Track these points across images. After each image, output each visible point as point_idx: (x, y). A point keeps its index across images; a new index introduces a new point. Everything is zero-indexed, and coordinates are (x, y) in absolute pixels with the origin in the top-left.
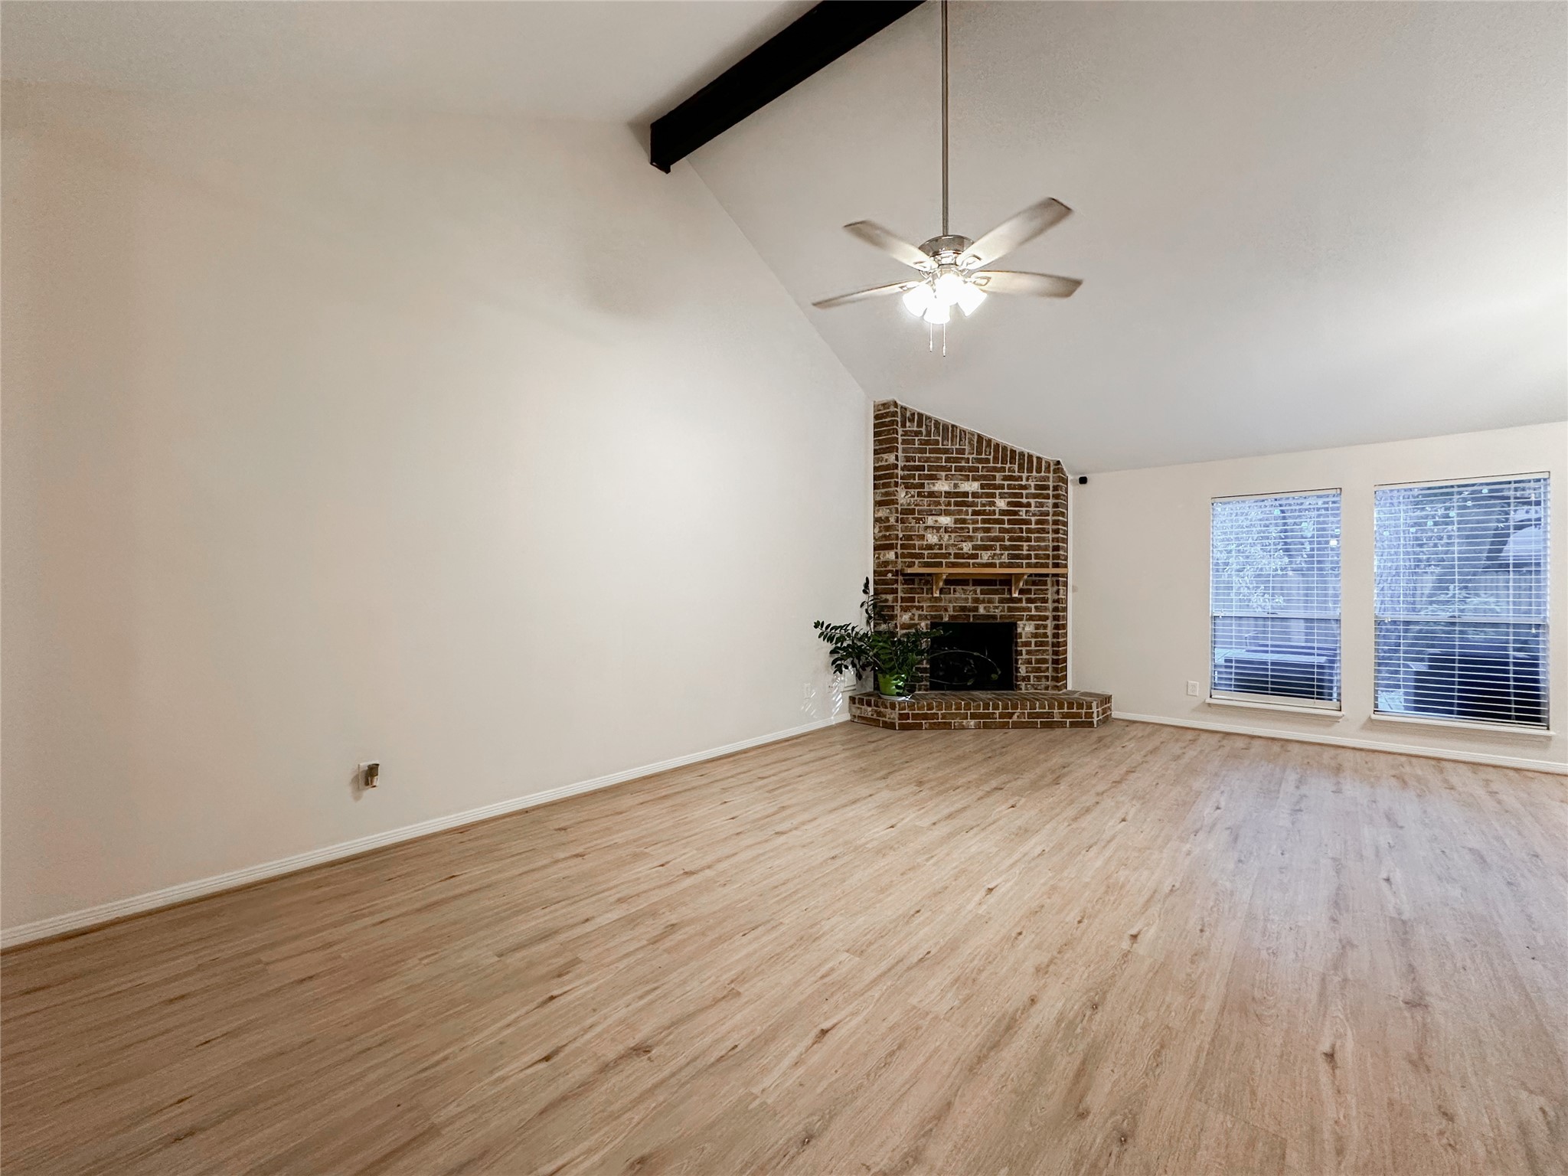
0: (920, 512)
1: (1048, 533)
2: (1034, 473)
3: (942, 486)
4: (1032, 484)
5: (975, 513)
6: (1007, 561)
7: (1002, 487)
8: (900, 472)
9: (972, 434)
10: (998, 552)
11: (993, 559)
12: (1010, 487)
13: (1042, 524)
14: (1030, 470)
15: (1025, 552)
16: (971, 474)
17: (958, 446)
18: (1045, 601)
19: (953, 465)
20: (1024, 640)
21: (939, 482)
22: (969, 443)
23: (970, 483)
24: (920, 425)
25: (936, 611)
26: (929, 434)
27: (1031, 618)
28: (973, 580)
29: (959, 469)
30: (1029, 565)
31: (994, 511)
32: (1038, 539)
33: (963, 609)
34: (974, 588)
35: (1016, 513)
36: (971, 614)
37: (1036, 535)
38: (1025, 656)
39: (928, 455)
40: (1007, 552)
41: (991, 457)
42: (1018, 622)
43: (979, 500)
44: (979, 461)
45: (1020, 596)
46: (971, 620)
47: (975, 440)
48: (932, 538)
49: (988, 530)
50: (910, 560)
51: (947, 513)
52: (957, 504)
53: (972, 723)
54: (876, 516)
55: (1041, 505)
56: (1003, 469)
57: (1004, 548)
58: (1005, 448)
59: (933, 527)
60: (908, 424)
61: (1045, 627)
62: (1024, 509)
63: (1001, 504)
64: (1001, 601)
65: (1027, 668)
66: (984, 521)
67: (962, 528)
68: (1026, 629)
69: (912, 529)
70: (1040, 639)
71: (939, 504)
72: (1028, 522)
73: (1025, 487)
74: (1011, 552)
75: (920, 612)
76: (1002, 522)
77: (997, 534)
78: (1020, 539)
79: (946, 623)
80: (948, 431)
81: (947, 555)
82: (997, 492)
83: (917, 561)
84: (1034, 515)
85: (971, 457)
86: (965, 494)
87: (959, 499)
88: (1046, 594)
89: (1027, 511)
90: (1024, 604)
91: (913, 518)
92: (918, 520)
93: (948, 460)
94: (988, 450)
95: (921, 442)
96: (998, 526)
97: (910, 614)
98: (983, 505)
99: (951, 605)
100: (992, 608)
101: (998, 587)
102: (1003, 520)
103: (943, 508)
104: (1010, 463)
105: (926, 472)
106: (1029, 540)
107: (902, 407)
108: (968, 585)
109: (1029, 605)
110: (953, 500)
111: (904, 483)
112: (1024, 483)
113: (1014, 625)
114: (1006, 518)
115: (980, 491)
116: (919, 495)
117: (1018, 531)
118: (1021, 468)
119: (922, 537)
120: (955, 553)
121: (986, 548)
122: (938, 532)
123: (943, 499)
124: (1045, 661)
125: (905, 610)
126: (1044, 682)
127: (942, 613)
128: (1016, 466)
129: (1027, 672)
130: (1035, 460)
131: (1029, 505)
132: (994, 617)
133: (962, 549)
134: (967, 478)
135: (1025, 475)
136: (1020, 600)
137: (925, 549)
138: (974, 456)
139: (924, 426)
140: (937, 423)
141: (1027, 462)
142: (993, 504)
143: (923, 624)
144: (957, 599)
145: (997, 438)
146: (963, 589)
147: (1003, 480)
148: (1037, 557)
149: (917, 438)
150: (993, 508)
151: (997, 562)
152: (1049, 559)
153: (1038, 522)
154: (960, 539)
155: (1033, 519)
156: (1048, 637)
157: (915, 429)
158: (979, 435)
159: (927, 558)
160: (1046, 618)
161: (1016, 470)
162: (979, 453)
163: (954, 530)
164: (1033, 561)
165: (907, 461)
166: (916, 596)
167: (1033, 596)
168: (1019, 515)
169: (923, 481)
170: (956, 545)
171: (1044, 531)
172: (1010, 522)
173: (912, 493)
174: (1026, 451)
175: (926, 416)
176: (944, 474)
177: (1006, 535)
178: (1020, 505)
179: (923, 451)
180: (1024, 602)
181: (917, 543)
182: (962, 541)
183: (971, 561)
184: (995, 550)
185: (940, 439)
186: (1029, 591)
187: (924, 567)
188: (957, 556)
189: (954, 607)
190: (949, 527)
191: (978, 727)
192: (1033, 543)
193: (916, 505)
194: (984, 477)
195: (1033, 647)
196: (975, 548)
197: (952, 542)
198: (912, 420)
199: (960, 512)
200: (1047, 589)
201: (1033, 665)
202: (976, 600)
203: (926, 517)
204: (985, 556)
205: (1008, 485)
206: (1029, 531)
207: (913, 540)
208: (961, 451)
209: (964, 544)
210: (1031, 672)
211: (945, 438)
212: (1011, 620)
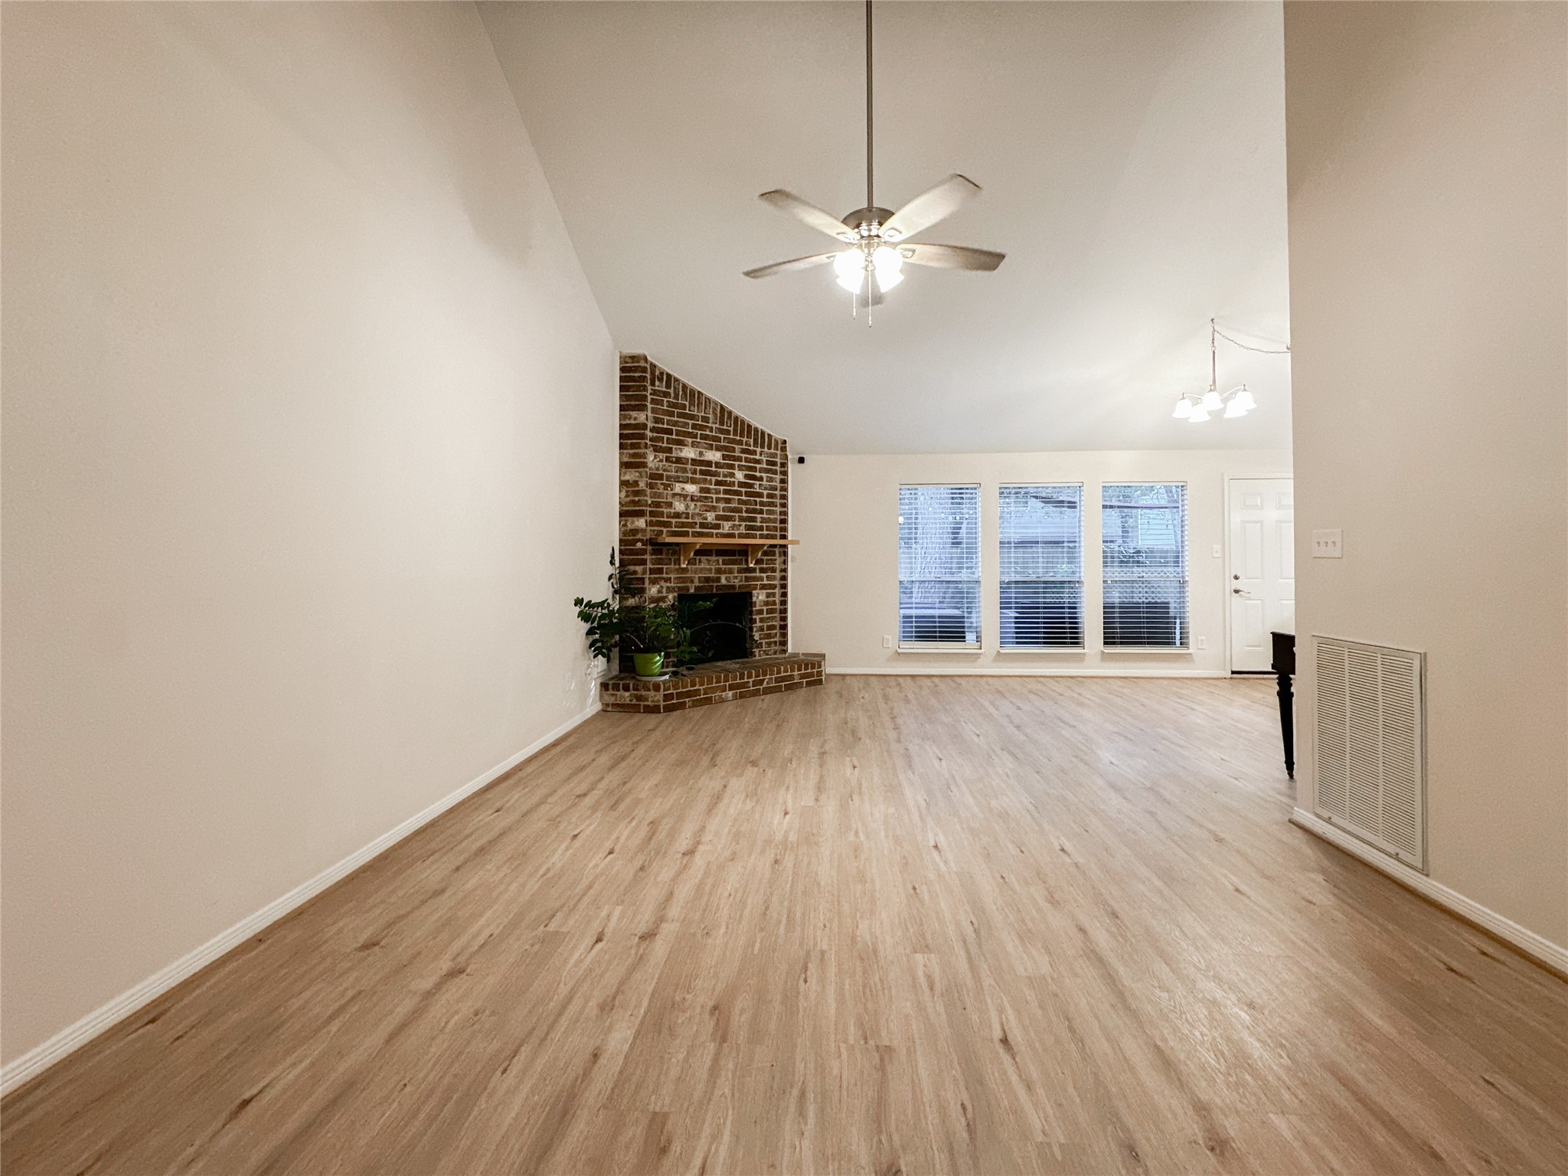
0: (669, 478)
1: (776, 506)
2: (766, 449)
3: (689, 453)
4: (765, 459)
5: (718, 483)
6: (744, 532)
8: (649, 434)
9: (716, 404)
10: (737, 523)
11: (733, 530)
12: (746, 460)
13: (771, 498)
14: (762, 447)
15: (759, 524)
16: (714, 443)
17: (703, 414)
18: (773, 570)
19: (699, 432)
20: (758, 608)
21: (686, 448)
22: (713, 412)
23: (714, 452)
24: (668, 386)
25: (683, 582)
26: (676, 397)
27: (763, 587)
28: (716, 550)
29: (704, 437)
30: (762, 537)
31: (734, 482)
32: (769, 512)
33: (707, 580)
34: (717, 558)
35: (751, 486)
36: (715, 584)
37: (767, 508)
38: (758, 624)
39: (676, 419)
40: (744, 524)
41: (731, 429)
42: (753, 592)
43: (721, 470)
44: (722, 431)
45: (755, 566)
46: (715, 590)
47: (719, 411)
48: (679, 506)
49: (728, 501)
50: (659, 528)
51: (693, 481)
52: (702, 472)
53: (730, 694)
54: (622, 478)
55: (771, 480)
56: (740, 443)
57: (742, 519)
58: (743, 422)
59: (680, 495)
60: (657, 383)
61: (774, 595)
62: (758, 483)
63: (740, 476)
64: (740, 571)
65: (760, 635)
66: (726, 492)
67: (706, 498)
68: (759, 597)
69: (660, 495)
70: (770, 607)
71: (685, 470)
72: (760, 495)
73: (758, 462)
74: (748, 523)
75: (669, 585)
76: (740, 494)
77: (736, 505)
78: (754, 511)
79: (692, 594)
80: (695, 396)
81: (693, 525)
82: (737, 463)
83: (665, 530)
84: (765, 489)
85: (714, 426)
86: (709, 463)
87: (703, 468)
88: (775, 564)
89: (760, 485)
90: (758, 574)
91: (662, 484)
92: (666, 487)
93: (694, 426)
94: (729, 421)
95: (670, 404)
96: (737, 497)
97: (658, 586)
98: (725, 476)
99: (697, 576)
100: (729, 579)
101: (737, 557)
102: (741, 492)
103: (690, 475)
104: (747, 438)
105: (674, 437)
106: (761, 512)
107: (651, 364)
108: (711, 555)
109: (762, 575)
110: (698, 468)
111: (652, 445)
112: (757, 457)
113: (750, 595)
114: (743, 490)
115: (722, 461)
116: (668, 459)
117: (753, 503)
118: (756, 444)
119: (670, 505)
120: (700, 523)
121: (727, 519)
122: (685, 500)
123: (690, 466)
124: (773, 628)
125: (653, 582)
126: (773, 648)
127: (689, 585)
128: (752, 440)
129: (760, 639)
130: (766, 436)
131: (761, 479)
132: (733, 587)
133: (706, 519)
134: (711, 447)
135: (759, 450)
136: (754, 570)
137: (673, 518)
138: (717, 426)
139: (672, 388)
140: (685, 386)
141: (761, 438)
142: (732, 475)
143: (671, 596)
144: (702, 569)
145: (736, 412)
146: (707, 559)
147: (741, 452)
148: (768, 528)
149: (665, 399)
150: (732, 480)
151: (737, 532)
152: (777, 531)
153: (769, 496)
154: (705, 508)
155: (765, 492)
156: (775, 605)
157: (664, 389)
158: (722, 406)
159: (675, 527)
160: (774, 587)
161: (752, 444)
162: (722, 423)
163: (700, 499)
164: (765, 532)
165: (656, 423)
166: (665, 567)
167: (764, 566)
168: (754, 488)
169: (671, 446)
170: (701, 515)
171: (773, 504)
172: (747, 494)
173: (661, 457)
174: (760, 427)
175: (675, 378)
176: (690, 440)
177: (743, 507)
178: (755, 478)
179: (671, 414)
180: (758, 571)
181: (665, 511)
182: (706, 511)
183: (715, 531)
184: (735, 521)
185: (687, 403)
186: (762, 561)
187: (672, 536)
188: (702, 525)
189: (699, 577)
190: (694, 496)
191: (735, 697)
192: (765, 516)
193: (664, 471)
194: (725, 448)
195: (765, 615)
196: (718, 518)
197: (697, 511)
198: (661, 380)
199: (704, 481)
201: (765, 632)
202: (719, 571)
203: (674, 483)
205: (745, 458)
206: (762, 504)
207: (662, 508)
208: (706, 419)
209: (709, 514)
210: (763, 639)
211: (692, 404)
212: (747, 590)
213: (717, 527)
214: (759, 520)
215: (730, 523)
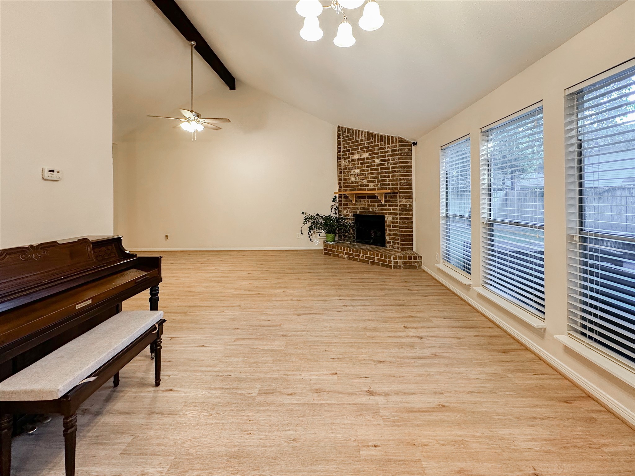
0: (349, 168)
1: (397, 172)
2: (391, 145)
3: (356, 157)
4: (390, 150)
5: (368, 166)
6: (380, 187)
7: (378, 153)
8: (342, 153)
9: (365, 132)
10: (376, 183)
11: (375, 186)
13: (394, 169)
14: (388, 144)
15: (387, 183)
16: (366, 150)
17: (361, 139)
18: (396, 206)
19: (359, 147)
20: (388, 224)
21: (355, 155)
22: (365, 136)
23: (366, 153)
25: (355, 209)
26: (351, 136)
27: (390, 214)
28: (367, 196)
29: (362, 148)
30: (389, 189)
31: (375, 164)
32: (393, 176)
33: (364, 209)
34: (367, 200)
35: (383, 165)
36: (367, 211)
37: (392, 174)
38: (388, 232)
39: (351, 145)
40: (380, 183)
41: (373, 141)
42: (386, 216)
43: (369, 160)
44: (368, 143)
45: (386, 203)
46: (367, 214)
47: (367, 134)
48: (353, 179)
49: (372, 174)
50: (346, 188)
51: (358, 168)
52: (361, 164)
53: (346, 256)
55: (394, 159)
56: (378, 145)
57: (379, 181)
58: (378, 135)
59: (353, 174)
61: (397, 218)
62: (387, 162)
63: (377, 161)
64: (378, 206)
65: (389, 237)
66: (371, 170)
67: (363, 174)
68: (389, 219)
69: (346, 176)
70: (394, 224)
71: (355, 164)
72: (388, 168)
73: (387, 152)
75: (349, 210)
76: (377, 169)
77: (376, 175)
78: (385, 177)
79: (358, 215)
80: (357, 133)
81: (357, 186)
82: (376, 156)
83: (348, 189)
84: (391, 164)
85: (365, 142)
86: (364, 159)
87: (362, 161)
88: (397, 202)
89: (388, 163)
90: (387, 207)
92: (348, 172)
93: (358, 145)
94: (371, 138)
96: (376, 171)
97: (347, 211)
98: (371, 163)
99: (360, 207)
100: (375, 209)
102: (378, 168)
103: (356, 166)
104: (381, 142)
105: (350, 152)
106: (389, 176)
107: (342, 127)
108: (366, 198)
109: (390, 207)
110: (360, 162)
111: (343, 157)
112: (386, 150)
113: (383, 217)
115: (369, 156)
116: (349, 161)
117: (384, 173)
118: (385, 144)
119: (350, 179)
121: (372, 182)
122: (355, 176)
123: (356, 162)
124: (397, 235)
125: (345, 208)
126: (397, 245)
127: (357, 210)
128: (383, 143)
129: (389, 239)
130: (390, 138)
131: (389, 160)
132: (375, 213)
133: (363, 183)
134: (364, 152)
135: (386, 146)
136: (385, 205)
137: (350, 184)
138: (367, 141)
139: (349, 133)
140: (353, 130)
141: (387, 140)
142: (374, 161)
143: (351, 214)
144: (361, 204)
145: (375, 132)
146: (364, 200)
147: (378, 150)
148: (393, 184)
149: (346, 138)
150: (374, 163)
151: (376, 187)
153: (393, 168)
154: (362, 178)
155: (391, 166)
156: (398, 223)
157: (347, 135)
158: (368, 132)
159: (352, 187)
160: (397, 214)
161: (383, 144)
163: (360, 175)
164: (391, 187)
165: (344, 148)
166: (348, 203)
167: (391, 203)
168: (385, 165)
169: (349, 156)
170: (361, 181)
171: (395, 172)
172: (381, 169)
173: (346, 161)
174: (386, 135)
175: (350, 129)
176: (356, 151)
177: (379, 175)
178: (385, 160)
179: (349, 143)
180: (387, 206)
181: (348, 181)
183: (366, 188)
185: (354, 137)
186: (389, 201)
187: (351, 191)
188: (362, 186)
189: (361, 208)
190: (358, 174)
192: (391, 178)
193: (347, 166)
194: (371, 150)
195: (391, 228)
197: (359, 180)
198: (345, 132)
199: (362, 167)
200: (397, 200)
201: (392, 236)
202: (368, 205)
203: (351, 170)
204: (372, 185)
205: (380, 152)
206: (389, 172)
208: (362, 141)
209: (364, 180)
210: (391, 240)
211: (356, 136)
212: (383, 215)
213: (368, 186)
214: (387, 180)
215: (373, 184)
